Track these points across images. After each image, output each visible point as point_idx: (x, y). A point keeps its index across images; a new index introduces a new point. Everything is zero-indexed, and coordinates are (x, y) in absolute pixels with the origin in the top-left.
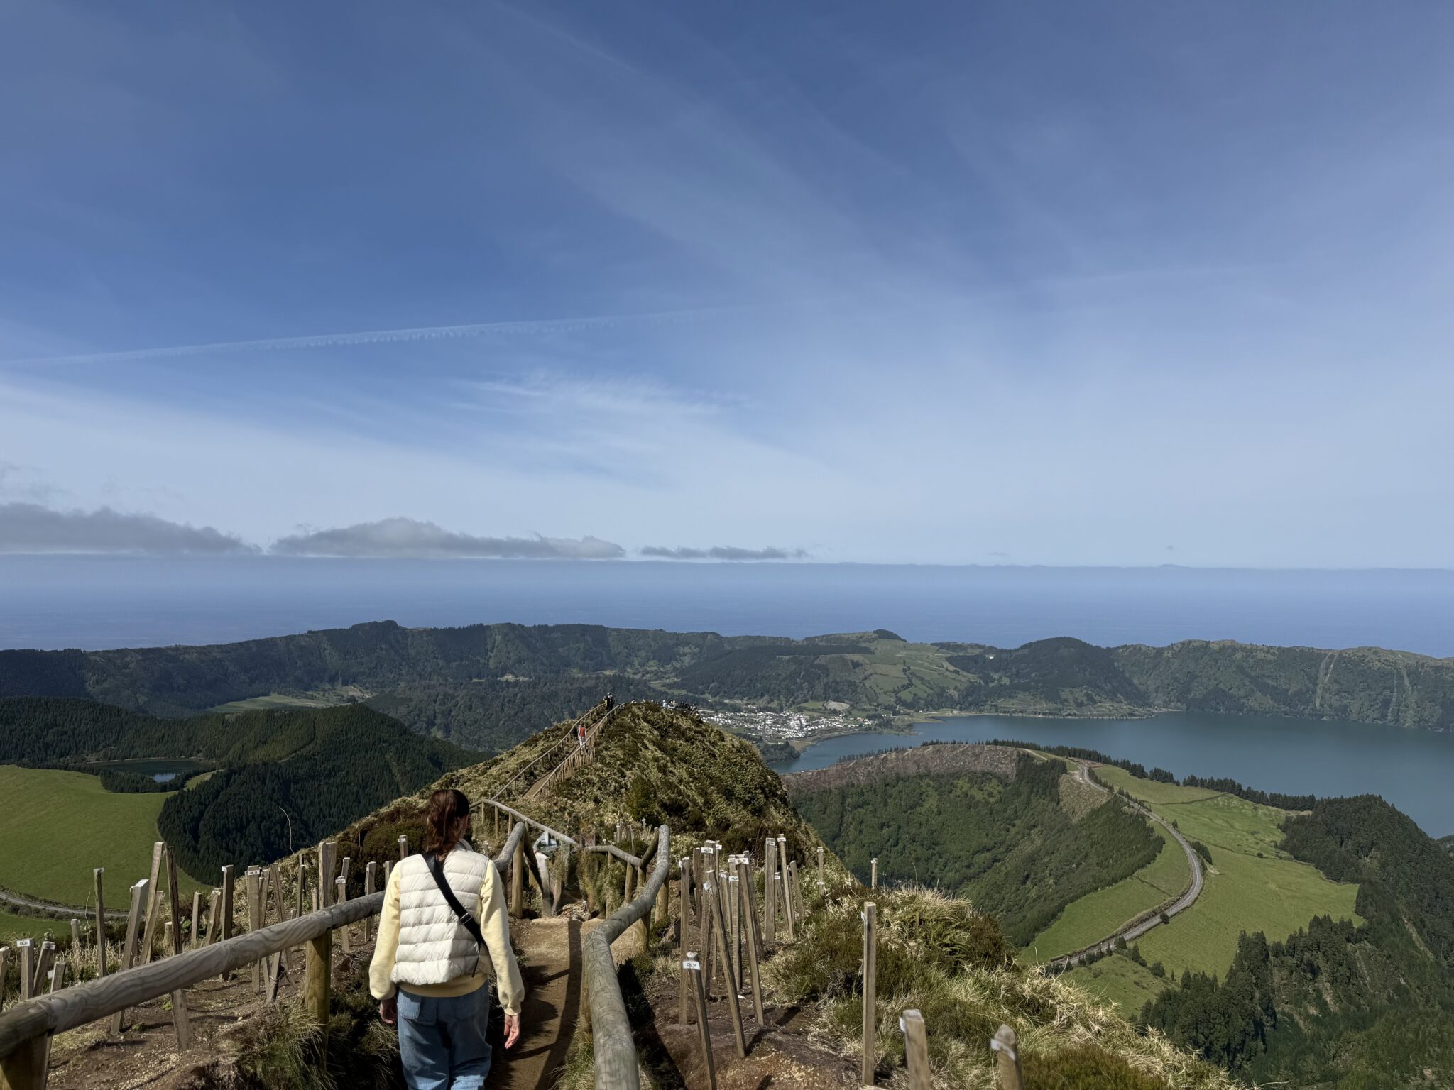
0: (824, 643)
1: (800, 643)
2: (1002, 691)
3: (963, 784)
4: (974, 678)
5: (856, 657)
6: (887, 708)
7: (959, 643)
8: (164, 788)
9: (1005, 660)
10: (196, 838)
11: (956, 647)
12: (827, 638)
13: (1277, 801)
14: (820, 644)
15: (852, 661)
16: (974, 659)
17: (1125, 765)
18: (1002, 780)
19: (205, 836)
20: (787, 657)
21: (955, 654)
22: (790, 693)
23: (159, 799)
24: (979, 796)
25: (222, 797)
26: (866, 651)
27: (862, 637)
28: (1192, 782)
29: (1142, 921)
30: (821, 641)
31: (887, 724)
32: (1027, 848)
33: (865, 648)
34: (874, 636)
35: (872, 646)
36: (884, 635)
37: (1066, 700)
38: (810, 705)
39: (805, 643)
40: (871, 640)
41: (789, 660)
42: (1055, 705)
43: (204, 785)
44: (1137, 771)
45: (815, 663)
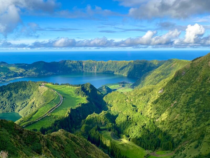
11: (21, 64)
16: (23, 67)
21: (19, 66)
29: (52, 110)
36: (3, 63)
44: (53, 84)
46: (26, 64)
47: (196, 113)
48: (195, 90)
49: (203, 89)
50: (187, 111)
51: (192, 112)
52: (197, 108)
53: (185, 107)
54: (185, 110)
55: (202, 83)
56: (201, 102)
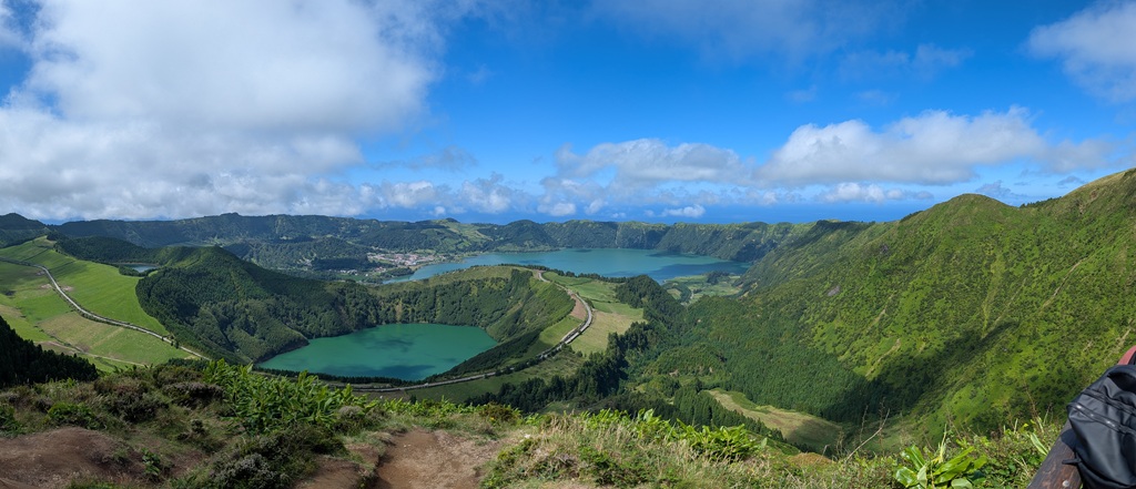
2: (501, 243)
3: (489, 283)
4: (489, 238)
5: (439, 230)
6: (452, 252)
8: (140, 275)
9: (501, 230)
10: (149, 296)
11: (482, 225)
13: (612, 280)
15: (437, 232)
16: (489, 230)
17: (556, 271)
18: (506, 281)
19: (153, 296)
21: (482, 228)
22: (410, 246)
23: (137, 279)
24: (496, 288)
25: (161, 281)
27: (441, 221)
28: (582, 276)
29: (571, 335)
31: (452, 258)
32: (516, 308)
33: (443, 226)
35: (446, 225)
36: (451, 220)
37: (526, 246)
38: (419, 251)
40: (445, 223)
41: (409, 231)
42: (522, 248)
43: (155, 275)
44: (561, 273)
45: (421, 232)
47: (940, 328)
48: (932, 282)
49: (947, 280)
50: (920, 330)
51: (931, 330)
52: (940, 319)
53: (915, 320)
54: (915, 327)
55: (943, 266)
56: (949, 305)
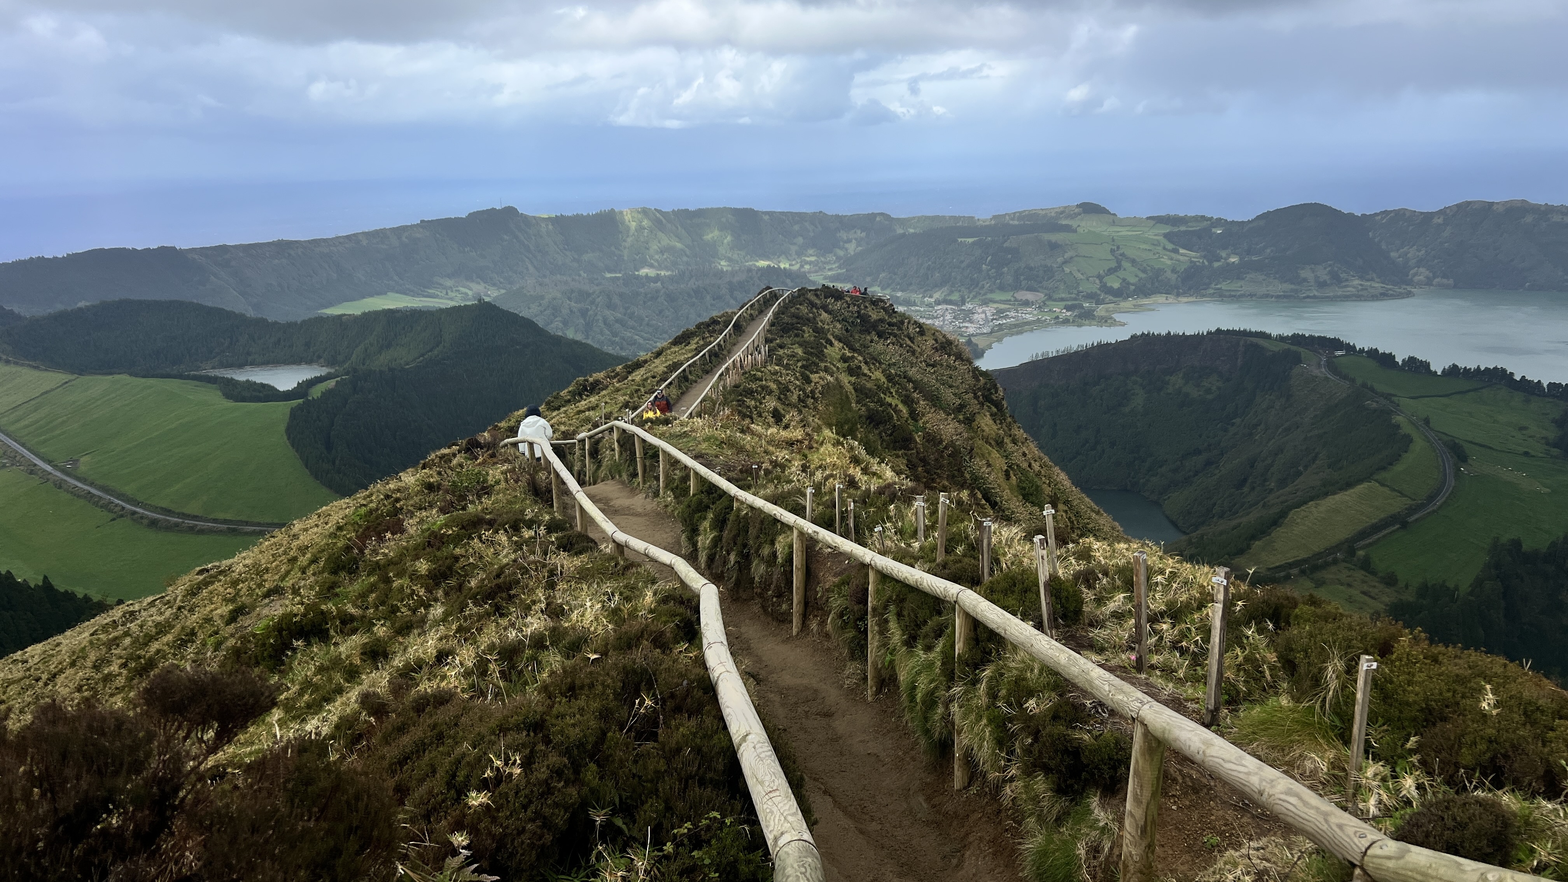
0: (1016, 222)
1: (987, 223)
2: (1229, 272)
3: (1176, 380)
4: (1196, 257)
5: (1054, 237)
6: (1089, 296)
7: (1182, 215)
9: (1236, 234)
11: (1177, 221)
12: (1021, 216)
14: (1011, 222)
15: (1049, 242)
16: (1198, 234)
17: (1372, 354)
18: (1223, 374)
20: (971, 240)
21: (1176, 229)
22: (974, 283)
24: (1195, 393)
26: (1068, 229)
27: (1062, 213)
30: (1013, 219)
33: (1067, 226)
34: (1077, 210)
35: (1074, 223)
36: (1090, 209)
37: (1305, 280)
38: (998, 296)
39: (993, 222)
40: (1073, 216)
41: (974, 243)
42: (1293, 286)
43: (328, 395)
44: (1385, 360)
45: (1005, 245)
46: (1219, 222)
